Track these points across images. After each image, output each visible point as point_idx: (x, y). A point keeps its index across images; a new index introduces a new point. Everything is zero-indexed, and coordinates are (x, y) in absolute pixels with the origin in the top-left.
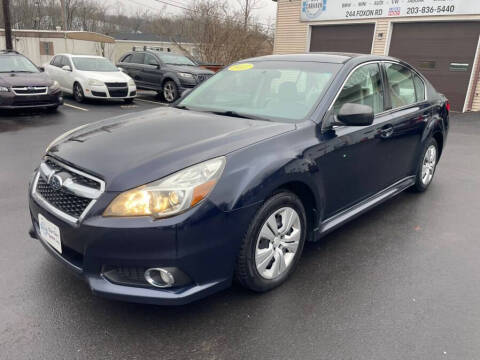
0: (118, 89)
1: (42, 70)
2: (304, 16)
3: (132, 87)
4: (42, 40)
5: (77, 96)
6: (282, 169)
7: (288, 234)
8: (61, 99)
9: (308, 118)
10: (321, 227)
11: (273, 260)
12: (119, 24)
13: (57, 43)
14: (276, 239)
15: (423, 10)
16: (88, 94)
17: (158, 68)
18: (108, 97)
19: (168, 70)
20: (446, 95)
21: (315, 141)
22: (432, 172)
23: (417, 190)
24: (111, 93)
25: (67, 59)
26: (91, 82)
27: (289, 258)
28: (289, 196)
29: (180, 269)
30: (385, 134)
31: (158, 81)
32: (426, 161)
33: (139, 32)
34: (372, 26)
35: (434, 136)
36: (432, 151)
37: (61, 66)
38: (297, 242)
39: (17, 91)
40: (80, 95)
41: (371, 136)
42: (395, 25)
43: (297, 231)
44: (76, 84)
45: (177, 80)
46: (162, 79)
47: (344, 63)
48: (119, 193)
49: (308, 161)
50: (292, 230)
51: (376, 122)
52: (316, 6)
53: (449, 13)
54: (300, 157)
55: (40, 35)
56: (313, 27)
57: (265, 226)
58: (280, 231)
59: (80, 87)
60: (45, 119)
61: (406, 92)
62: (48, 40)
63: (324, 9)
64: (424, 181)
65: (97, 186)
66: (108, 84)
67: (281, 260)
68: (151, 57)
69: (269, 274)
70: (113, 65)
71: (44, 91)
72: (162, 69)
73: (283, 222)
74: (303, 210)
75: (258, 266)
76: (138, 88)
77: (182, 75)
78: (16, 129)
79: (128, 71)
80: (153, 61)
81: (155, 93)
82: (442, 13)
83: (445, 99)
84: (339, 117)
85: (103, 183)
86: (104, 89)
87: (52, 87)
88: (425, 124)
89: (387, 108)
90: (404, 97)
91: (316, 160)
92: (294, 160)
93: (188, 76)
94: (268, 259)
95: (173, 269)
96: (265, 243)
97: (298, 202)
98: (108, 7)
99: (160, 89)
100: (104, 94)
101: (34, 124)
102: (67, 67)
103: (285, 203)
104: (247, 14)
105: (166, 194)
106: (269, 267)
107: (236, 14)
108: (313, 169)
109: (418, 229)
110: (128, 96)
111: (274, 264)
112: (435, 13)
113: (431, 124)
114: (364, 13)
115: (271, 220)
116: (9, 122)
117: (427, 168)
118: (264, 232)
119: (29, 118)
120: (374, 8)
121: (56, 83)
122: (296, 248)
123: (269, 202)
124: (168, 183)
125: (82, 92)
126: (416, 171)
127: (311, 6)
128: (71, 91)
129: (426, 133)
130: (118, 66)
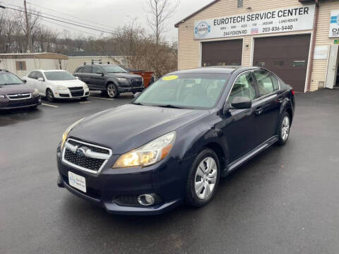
0: (77, 91)
1: (25, 81)
2: (197, 36)
3: (86, 89)
4: (18, 60)
5: (49, 98)
6: (203, 137)
7: (211, 173)
8: (40, 100)
9: (215, 106)
10: (228, 169)
11: (204, 188)
12: (66, 44)
13: (29, 62)
14: (205, 176)
15: (273, 29)
16: (57, 96)
17: (103, 75)
18: (71, 97)
19: (109, 77)
20: (291, 85)
21: (220, 120)
22: (288, 132)
23: (280, 144)
24: (73, 94)
25: (40, 73)
26: (58, 88)
27: (212, 187)
28: (210, 151)
29: (158, 194)
30: (258, 111)
31: (103, 84)
32: (284, 126)
33: (81, 50)
34: (241, 41)
35: (287, 111)
36: (286, 120)
37: (37, 78)
38: (215, 177)
39: (11, 98)
40: (51, 97)
41: (249, 114)
42: (256, 39)
43: (215, 171)
44: (48, 89)
45: (116, 83)
46: (106, 83)
47: (232, 73)
48: (120, 155)
49: (217, 130)
50: (212, 171)
51: (253, 105)
52: (204, 29)
53: (290, 30)
54: (213, 128)
55: (16, 57)
56: (203, 43)
57: (198, 168)
58: (206, 171)
59: (51, 91)
60: (31, 115)
61: (268, 85)
62: (22, 60)
63: (209, 31)
64: (283, 138)
65: (107, 152)
66: (70, 89)
67: (208, 188)
68: (97, 69)
69: (202, 196)
70: (71, 75)
71: (29, 96)
72: (106, 75)
73: (208, 166)
74: (217, 158)
75: (197, 191)
76: (90, 89)
77: (119, 79)
78: (15, 123)
79: (82, 78)
80: (99, 71)
81: (100, 92)
82: (285, 30)
83: (291, 88)
84: (233, 105)
85: (110, 150)
86: (68, 92)
87: (34, 93)
88: (281, 104)
89: (257, 96)
90: (266, 89)
91: (222, 129)
92: (209, 131)
93: (123, 79)
94: (201, 188)
95: (153, 194)
96: (199, 178)
97: (215, 154)
98: (58, 34)
99: (105, 89)
100: (68, 95)
101: (24, 119)
102: (42, 79)
103: (208, 155)
104: (157, 36)
105: (146, 153)
106: (202, 193)
107: (151, 36)
108: (220, 134)
109: (282, 166)
110: (84, 96)
111: (204, 191)
112: (281, 31)
113: (284, 103)
114: (235, 33)
115: (202, 164)
116: (7, 118)
117: (284, 130)
118: (199, 172)
119: (19, 115)
120: (242, 29)
121: (36, 90)
122: (215, 181)
123: (200, 155)
124: (147, 148)
125: (52, 95)
126: (278, 133)
127: (200, 30)
128: (44, 94)
129: (282, 109)
130: (75, 76)
